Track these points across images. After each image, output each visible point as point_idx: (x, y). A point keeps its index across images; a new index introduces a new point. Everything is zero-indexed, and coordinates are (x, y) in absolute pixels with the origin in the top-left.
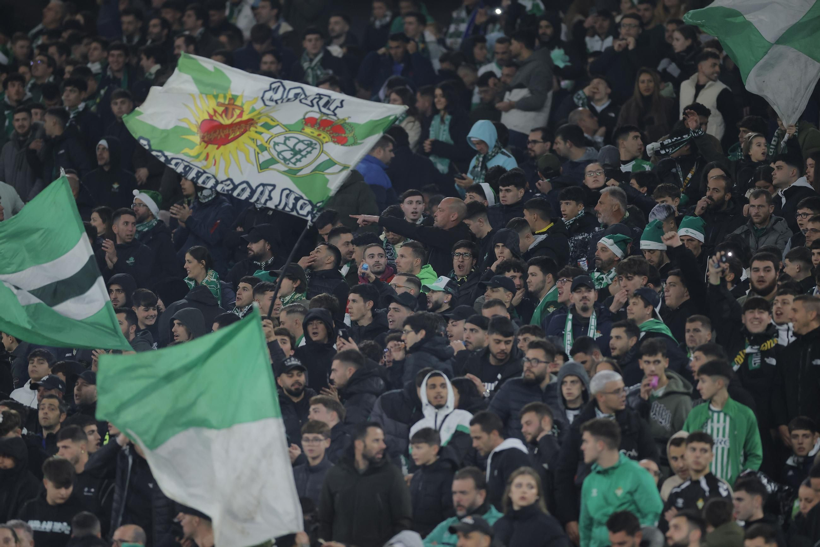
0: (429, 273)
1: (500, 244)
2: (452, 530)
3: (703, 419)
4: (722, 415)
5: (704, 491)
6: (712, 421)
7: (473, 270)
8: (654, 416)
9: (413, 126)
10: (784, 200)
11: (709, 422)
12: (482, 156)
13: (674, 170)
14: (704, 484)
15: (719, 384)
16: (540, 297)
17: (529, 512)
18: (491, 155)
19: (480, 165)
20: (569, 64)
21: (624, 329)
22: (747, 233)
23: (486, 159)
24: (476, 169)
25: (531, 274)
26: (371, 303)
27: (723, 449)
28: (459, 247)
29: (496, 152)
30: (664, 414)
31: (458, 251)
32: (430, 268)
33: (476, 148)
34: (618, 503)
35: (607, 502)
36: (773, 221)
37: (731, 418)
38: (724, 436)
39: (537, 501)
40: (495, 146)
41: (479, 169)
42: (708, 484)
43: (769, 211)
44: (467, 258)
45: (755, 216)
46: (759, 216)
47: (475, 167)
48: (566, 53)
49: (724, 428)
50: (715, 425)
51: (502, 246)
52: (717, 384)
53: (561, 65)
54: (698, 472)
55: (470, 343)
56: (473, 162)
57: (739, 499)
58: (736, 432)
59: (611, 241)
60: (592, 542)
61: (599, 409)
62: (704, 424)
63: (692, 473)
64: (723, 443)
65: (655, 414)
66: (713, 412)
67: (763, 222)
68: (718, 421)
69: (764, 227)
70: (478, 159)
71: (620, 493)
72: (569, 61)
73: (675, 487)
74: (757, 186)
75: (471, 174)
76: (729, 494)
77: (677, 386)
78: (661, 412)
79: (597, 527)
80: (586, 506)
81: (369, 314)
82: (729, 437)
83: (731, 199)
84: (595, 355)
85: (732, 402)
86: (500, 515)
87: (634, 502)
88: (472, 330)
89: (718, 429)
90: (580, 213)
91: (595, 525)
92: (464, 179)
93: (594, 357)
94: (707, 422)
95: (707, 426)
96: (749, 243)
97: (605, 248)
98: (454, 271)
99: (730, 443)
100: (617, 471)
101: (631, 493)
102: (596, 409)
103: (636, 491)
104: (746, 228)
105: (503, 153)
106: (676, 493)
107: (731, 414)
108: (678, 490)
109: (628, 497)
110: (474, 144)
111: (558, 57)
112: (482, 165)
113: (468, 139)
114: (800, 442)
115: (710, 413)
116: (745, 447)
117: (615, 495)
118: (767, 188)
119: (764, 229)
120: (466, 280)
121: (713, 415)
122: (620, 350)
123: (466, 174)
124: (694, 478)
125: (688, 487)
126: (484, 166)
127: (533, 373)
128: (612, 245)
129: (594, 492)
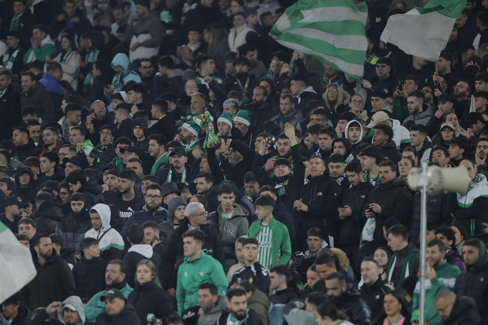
0: (88, 144)
1: (138, 127)
2: (103, 299)
3: (257, 230)
4: (268, 228)
5: (253, 273)
6: (262, 232)
7: (112, 143)
8: (226, 230)
9: (76, 57)
10: (299, 100)
11: (261, 232)
12: (120, 74)
13: (236, 83)
14: (253, 269)
15: (268, 210)
16: (156, 159)
17: (149, 286)
18: (125, 74)
19: (119, 80)
20: (171, 20)
21: (204, 178)
22: (278, 120)
23: (122, 77)
24: (116, 82)
25: (152, 144)
26: (54, 163)
27: (267, 248)
28: (104, 128)
29: (128, 72)
30: (232, 228)
31: (103, 131)
32: (90, 142)
33: (117, 70)
34: (201, 280)
35: (194, 280)
36: (293, 112)
37: (273, 230)
38: (268, 241)
39: (153, 279)
40: (128, 69)
41: (118, 82)
42: (255, 269)
43: (291, 107)
44: (109, 135)
45: (283, 110)
46: (285, 110)
47: (116, 81)
48: (170, 14)
49: (269, 236)
50: (264, 234)
51: (139, 128)
52: (267, 210)
53: (167, 21)
54: (251, 261)
55: (112, 186)
56: (115, 79)
57: (272, 277)
58: (276, 239)
59: (189, 125)
60: (185, 303)
61: (190, 224)
62: (257, 234)
63: (247, 262)
64: (267, 245)
65: (227, 229)
66: (263, 226)
67: (288, 113)
68: (266, 232)
69: (289, 116)
70: (117, 77)
71: (202, 274)
72: (172, 18)
73: (236, 271)
74: (283, 92)
75: (114, 85)
76: (268, 274)
77: (240, 212)
78: (230, 227)
79: (188, 295)
80: (181, 283)
81: (53, 169)
82: (271, 242)
83: (267, 100)
84: (187, 193)
85: (275, 221)
86: (132, 289)
87: (211, 279)
88: (112, 178)
89: (265, 236)
90: (172, 108)
91: (187, 294)
92: (109, 88)
93: (186, 194)
94: (259, 232)
95: (259, 234)
96: (280, 126)
97: (185, 129)
98: (101, 143)
99: (272, 245)
100: (200, 262)
101: (209, 274)
102: (189, 225)
103: (211, 273)
104: (277, 116)
105: (132, 73)
106: (237, 274)
107: (273, 227)
108: (238, 273)
109: (207, 276)
110: (116, 68)
111: (165, 16)
112: (120, 80)
113: (111, 65)
114: (313, 243)
115: (262, 227)
116: (281, 248)
117: (199, 275)
118: (289, 93)
119: (289, 117)
120: (107, 149)
121: (263, 228)
122: (203, 190)
123: (110, 85)
124: (248, 265)
125: (244, 271)
126: (121, 81)
127: (155, 204)
128: (189, 128)
129: (186, 274)
